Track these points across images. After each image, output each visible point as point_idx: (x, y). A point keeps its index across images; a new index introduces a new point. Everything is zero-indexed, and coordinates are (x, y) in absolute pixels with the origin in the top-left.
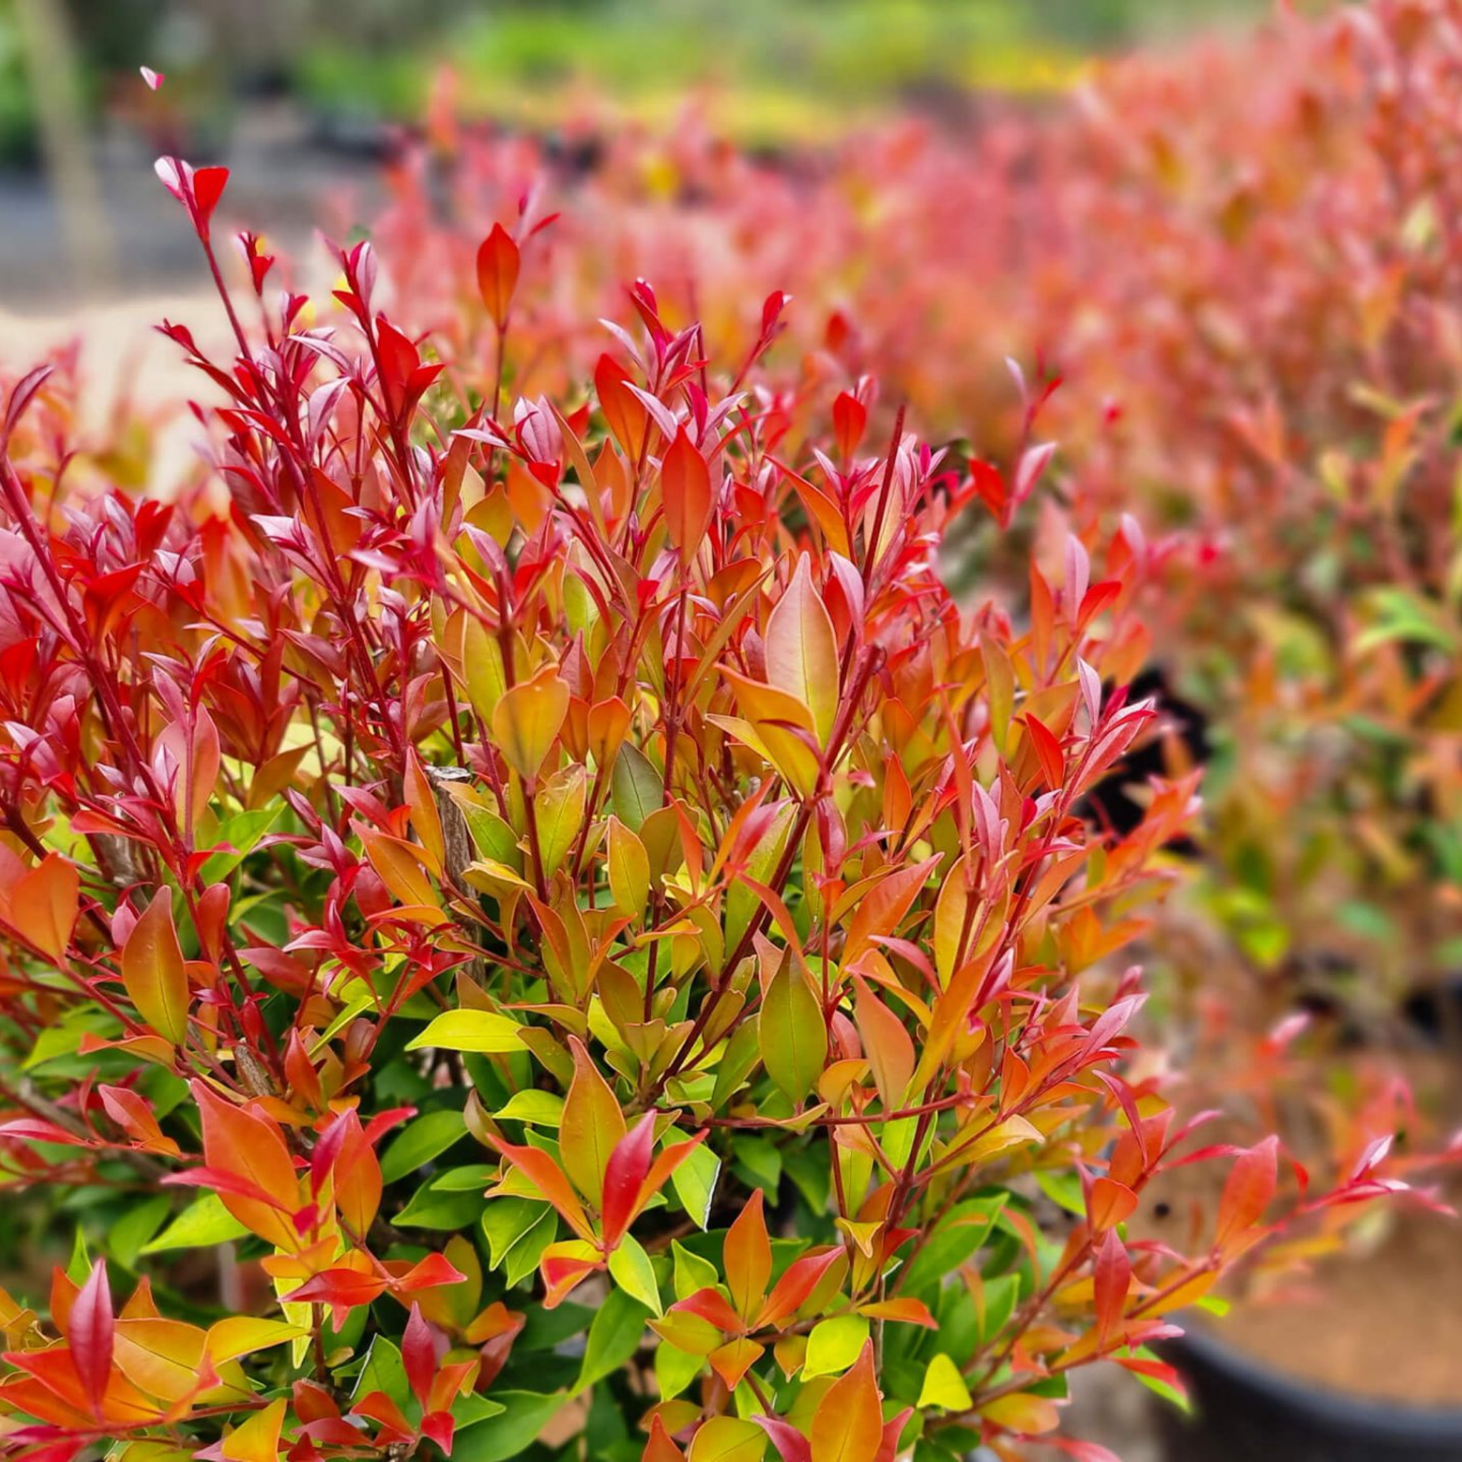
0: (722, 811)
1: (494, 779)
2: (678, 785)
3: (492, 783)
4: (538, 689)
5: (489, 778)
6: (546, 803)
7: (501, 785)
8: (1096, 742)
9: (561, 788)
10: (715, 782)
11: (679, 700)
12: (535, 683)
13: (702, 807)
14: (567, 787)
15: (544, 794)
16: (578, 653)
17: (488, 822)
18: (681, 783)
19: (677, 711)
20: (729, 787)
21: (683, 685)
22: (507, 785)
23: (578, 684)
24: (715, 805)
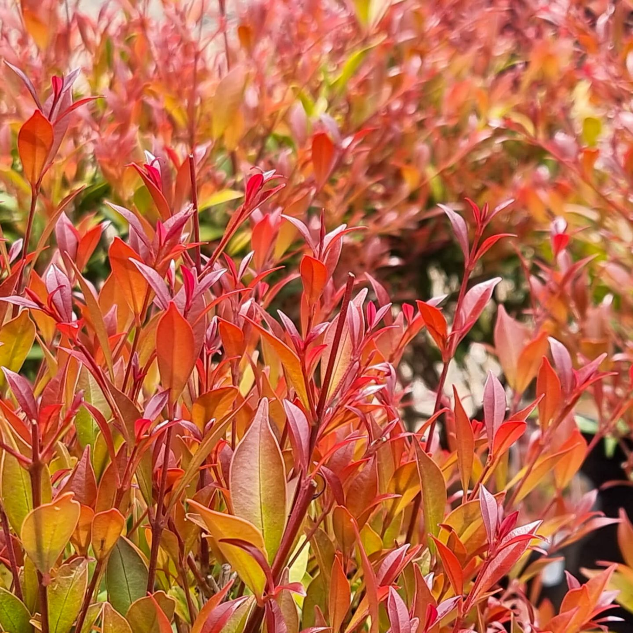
0: (198, 591)
1: (12, 563)
2: (162, 567)
3: (10, 566)
4: (57, 508)
5: (8, 561)
6: (55, 589)
7: (17, 567)
8: (492, 557)
9: (68, 577)
10: (192, 567)
11: (165, 500)
12: (55, 504)
13: (181, 587)
14: (73, 576)
15: (54, 581)
16: (85, 465)
17: (8, 601)
18: (164, 566)
19: (163, 510)
20: (205, 570)
21: (169, 490)
22: (22, 568)
23: (84, 489)
24: (192, 585)
